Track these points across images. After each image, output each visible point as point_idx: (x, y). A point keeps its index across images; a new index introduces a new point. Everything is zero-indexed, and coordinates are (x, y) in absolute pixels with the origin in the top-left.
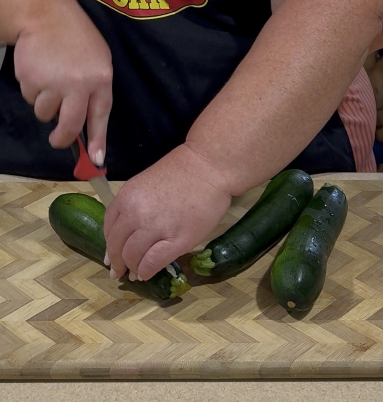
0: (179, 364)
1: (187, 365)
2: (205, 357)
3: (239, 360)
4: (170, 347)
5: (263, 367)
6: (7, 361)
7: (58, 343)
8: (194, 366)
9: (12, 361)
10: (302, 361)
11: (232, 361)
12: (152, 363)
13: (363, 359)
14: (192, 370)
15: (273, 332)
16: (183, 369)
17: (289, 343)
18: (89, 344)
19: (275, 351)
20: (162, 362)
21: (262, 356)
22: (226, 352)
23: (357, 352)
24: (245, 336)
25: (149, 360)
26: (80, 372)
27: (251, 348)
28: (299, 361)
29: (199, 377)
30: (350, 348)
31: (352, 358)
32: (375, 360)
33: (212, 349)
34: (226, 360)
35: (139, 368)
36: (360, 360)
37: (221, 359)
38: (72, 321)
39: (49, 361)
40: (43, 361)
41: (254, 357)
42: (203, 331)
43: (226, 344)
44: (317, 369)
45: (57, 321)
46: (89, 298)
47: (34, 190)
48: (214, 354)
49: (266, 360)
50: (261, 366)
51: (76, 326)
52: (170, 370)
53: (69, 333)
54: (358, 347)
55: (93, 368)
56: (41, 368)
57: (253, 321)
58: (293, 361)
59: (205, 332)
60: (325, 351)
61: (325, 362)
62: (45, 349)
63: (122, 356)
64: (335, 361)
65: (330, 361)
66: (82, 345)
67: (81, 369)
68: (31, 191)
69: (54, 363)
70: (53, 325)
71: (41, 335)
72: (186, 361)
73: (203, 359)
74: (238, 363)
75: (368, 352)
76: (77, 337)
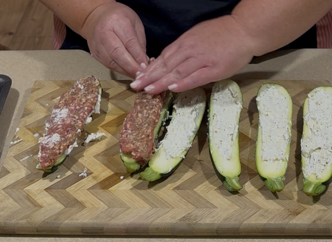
0: (156, 224)
1: (162, 225)
2: (176, 220)
3: (201, 222)
4: (151, 211)
5: (219, 227)
6: (26, 220)
7: (67, 207)
8: (167, 226)
9: (30, 221)
10: (248, 223)
11: (196, 223)
12: (135, 223)
13: (294, 222)
14: (165, 229)
15: (229, 200)
16: (159, 228)
17: (240, 209)
18: (90, 208)
19: (229, 215)
20: (143, 223)
21: (219, 218)
22: (192, 215)
23: (291, 216)
24: (208, 203)
25: (133, 221)
26: (81, 230)
27: (211, 213)
28: (247, 223)
29: (170, 234)
30: (286, 212)
31: (287, 221)
32: (303, 223)
33: (182, 213)
34: (192, 222)
35: (126, 228)
36: (293, 222)
37: (188, 221)
38: (78, 190)
39: (58, 221)
40: (54, 221)
41: (212, 219)
42: (177, 198)
43: (193, 209)
44: (260, 229)
45: (68, 190)
46: (93, 172)
47: (61, 87)
48: (183, 217)
49: (221, 222)
50: (218, 226)
51: (82, 194)
52: (149, 228)
53: (76, 199)
54: (292, 212)
55: (91, 227)
56: (52, 226)
57: (215, 191)
58: (241, 223)
59: (178, 199)
60: (267, 215)
61: (266, 224)
62: (57, 211)
63: (113, 218)
64: (274, 223)
65: (270, 223)
66: (84, 209)
67: (82, 227)
68: (59, 87)
69: (62, 223)
70: (64, 193)
71: (54, 200)
72: (161, 222)
73: (174, 221)
74: (201, 224)
75: (299, 216)
76: (82, 203)
